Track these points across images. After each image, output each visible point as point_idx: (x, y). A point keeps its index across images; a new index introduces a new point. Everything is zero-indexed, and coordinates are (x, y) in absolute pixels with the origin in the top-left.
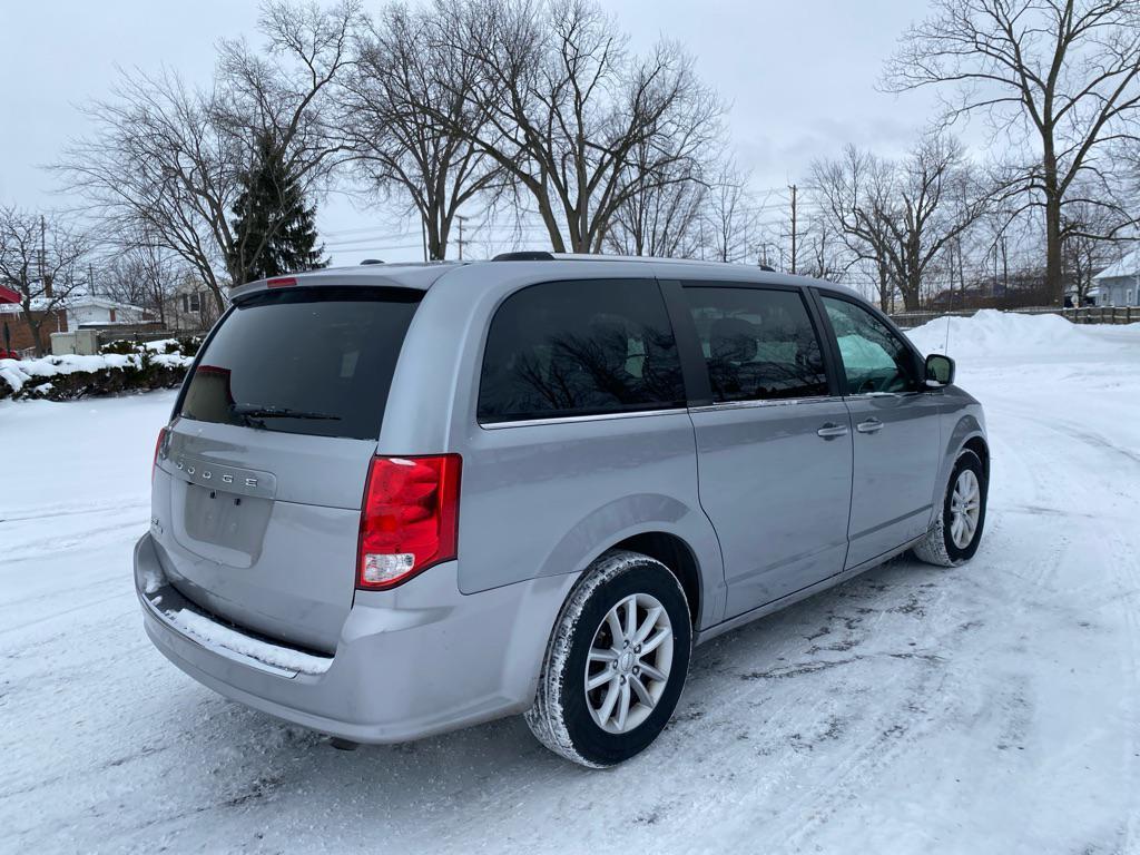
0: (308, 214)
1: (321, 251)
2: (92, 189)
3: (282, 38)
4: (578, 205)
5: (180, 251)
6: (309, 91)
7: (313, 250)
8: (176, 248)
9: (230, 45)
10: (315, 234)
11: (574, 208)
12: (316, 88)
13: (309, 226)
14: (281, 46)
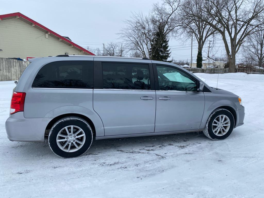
0: (167, 42)
1: (169, 50)
2: (124, 38)
3: (166, 2)
4: (234, 37)
5: (140, 50)
6: (171, 13)
7: (167, 50)
8: (139, 50)
9: (155, 4)
10: (168, 46)
11: (233, 38)
12: (173, 12)
13: (167, 44)
14: (166, 3)
